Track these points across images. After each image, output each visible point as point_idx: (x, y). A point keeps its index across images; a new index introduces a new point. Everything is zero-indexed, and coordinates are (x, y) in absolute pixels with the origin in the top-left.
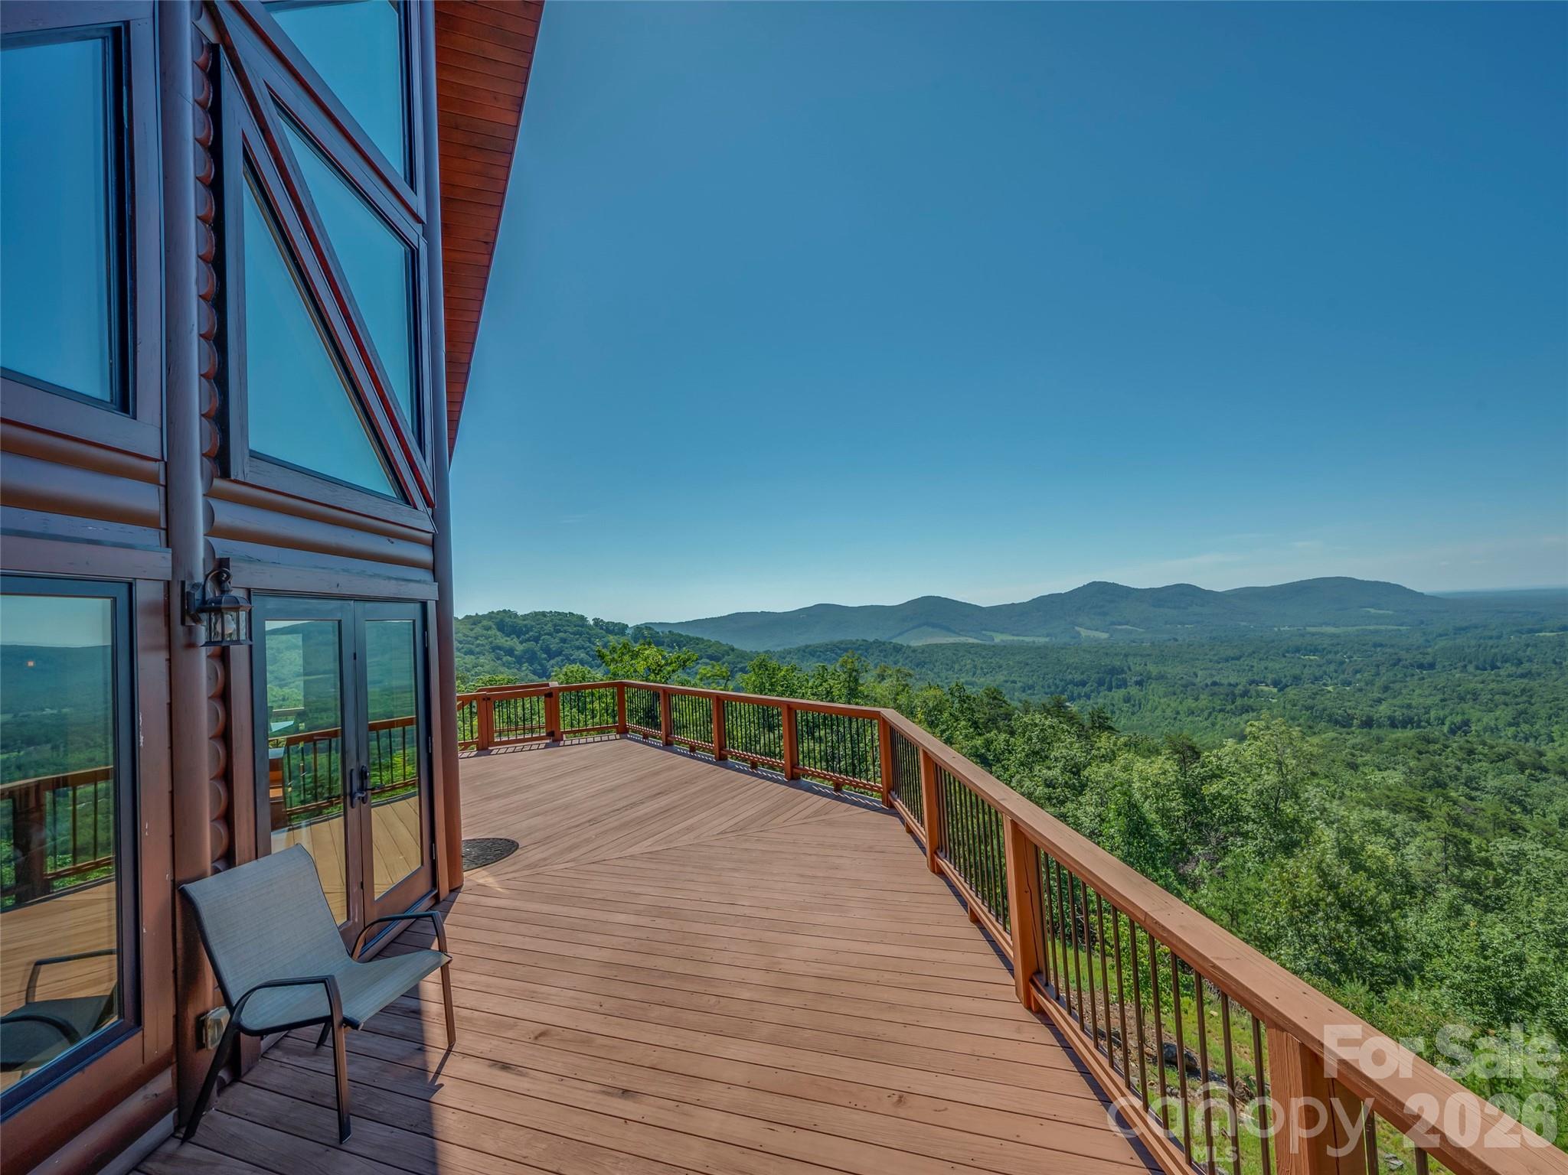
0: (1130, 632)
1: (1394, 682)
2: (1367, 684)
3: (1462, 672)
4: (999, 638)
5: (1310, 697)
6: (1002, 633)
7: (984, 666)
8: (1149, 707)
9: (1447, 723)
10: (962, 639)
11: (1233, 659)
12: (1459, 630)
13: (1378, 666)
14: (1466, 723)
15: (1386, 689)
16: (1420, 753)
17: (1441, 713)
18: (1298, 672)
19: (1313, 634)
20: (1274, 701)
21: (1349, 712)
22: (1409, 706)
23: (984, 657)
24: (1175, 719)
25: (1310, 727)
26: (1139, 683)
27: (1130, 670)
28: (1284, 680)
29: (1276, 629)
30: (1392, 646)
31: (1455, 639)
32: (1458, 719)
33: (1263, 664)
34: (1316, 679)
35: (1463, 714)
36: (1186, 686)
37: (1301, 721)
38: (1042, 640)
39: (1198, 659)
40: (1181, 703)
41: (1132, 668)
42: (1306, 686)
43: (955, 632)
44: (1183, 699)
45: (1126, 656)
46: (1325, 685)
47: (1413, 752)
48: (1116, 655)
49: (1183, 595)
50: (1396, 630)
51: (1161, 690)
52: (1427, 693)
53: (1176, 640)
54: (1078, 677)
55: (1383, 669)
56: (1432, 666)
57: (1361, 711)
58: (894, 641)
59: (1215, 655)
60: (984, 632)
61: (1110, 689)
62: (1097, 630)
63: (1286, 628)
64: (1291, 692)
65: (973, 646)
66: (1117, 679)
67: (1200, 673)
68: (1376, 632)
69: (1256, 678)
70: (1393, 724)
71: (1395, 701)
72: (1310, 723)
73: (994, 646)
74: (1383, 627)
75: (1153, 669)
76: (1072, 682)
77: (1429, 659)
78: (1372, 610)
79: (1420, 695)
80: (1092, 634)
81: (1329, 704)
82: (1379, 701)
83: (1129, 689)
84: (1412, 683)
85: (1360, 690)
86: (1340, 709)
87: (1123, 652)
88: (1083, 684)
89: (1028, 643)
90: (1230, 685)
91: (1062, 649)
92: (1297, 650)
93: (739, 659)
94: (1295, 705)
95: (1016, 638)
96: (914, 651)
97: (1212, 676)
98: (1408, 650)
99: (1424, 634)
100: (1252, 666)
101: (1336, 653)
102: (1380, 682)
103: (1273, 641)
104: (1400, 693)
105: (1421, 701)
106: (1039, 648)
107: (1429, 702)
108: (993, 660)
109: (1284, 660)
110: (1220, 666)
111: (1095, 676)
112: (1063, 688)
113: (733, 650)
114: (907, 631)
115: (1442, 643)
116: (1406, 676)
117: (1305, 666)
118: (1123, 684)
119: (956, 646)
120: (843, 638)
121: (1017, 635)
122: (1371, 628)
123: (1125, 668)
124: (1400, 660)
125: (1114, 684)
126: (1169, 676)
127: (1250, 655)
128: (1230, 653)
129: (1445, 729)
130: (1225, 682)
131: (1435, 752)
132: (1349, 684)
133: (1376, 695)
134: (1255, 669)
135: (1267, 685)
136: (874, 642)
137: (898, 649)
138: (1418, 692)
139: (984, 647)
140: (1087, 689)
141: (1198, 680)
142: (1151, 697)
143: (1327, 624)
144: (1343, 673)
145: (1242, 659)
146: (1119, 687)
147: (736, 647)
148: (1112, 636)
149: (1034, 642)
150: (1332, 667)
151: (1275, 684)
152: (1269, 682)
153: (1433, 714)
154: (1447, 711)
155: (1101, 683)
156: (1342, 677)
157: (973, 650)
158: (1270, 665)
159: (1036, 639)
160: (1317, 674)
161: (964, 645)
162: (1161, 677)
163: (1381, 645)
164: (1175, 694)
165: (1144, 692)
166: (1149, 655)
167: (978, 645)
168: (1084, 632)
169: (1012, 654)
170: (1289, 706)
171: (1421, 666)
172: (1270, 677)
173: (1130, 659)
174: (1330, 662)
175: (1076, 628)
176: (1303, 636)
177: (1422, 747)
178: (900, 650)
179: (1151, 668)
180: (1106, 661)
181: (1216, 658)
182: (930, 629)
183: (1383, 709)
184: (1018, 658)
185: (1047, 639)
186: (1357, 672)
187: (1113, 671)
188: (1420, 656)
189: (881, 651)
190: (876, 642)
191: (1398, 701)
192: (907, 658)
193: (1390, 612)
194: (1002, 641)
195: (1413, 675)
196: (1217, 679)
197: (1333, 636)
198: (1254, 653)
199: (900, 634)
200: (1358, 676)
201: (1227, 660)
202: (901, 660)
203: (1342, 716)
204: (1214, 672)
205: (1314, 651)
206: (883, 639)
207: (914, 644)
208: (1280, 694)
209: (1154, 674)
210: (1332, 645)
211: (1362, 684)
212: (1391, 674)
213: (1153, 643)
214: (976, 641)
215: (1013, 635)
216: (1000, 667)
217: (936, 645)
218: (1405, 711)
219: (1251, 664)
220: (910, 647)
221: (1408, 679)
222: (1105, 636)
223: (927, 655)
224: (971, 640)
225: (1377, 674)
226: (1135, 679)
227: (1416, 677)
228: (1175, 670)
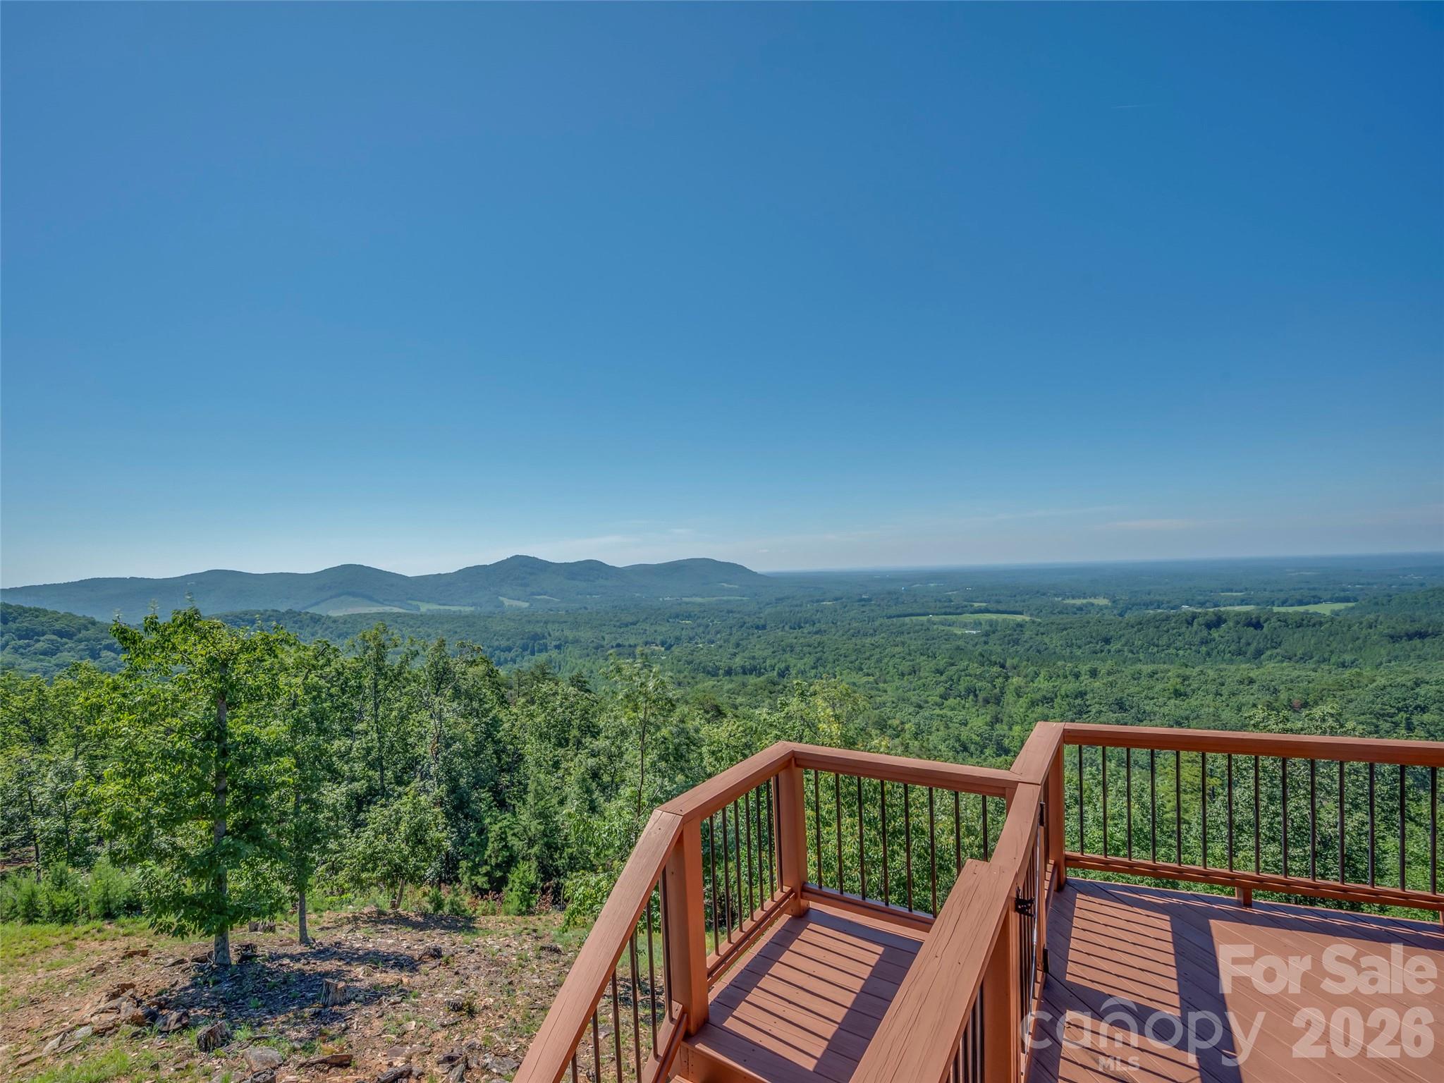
0: (548, 602)
1: (742, 640)
2: (725, 642)
3: (782, 631)
4: (424, 608)
5: (689, 654)
6: (428, 602)
7: (412, 635)
8: (568, 667)
9: (776, 669)
10: (387, 609)
11: (632, 624)
12: (779, 600)
13: (731, 628)
14: (787, 668)
15: (738, 645)
16: (771, 693)
17: (773, 662)
18: (678, 634)
19: (687, 603)
20: (663, 658)
21: (717, 664)
22: (754, 658)
23: (412, 627)
24: (590, 677)
25: (693, 678)
26: (558, 647)
27: (550, 635)
28: (669, 641)
29: (661, 599)
30: (739, 612)
31: (776, 607)
32: (783, 666)
33: (654, 628)
34: (691, 639)
35: (786, 661)
36: (597, 648)
37: (686, 673)
38: (468, 610)
39: (605, 625)
40: (594, 663)
41: (552, 633)
42: (684, 645)
43: (377, 601)
44: (596, 659)
45: (546, 623)
46: (697, 643)
47: (766, 693)
48: (538, 622)
49: (591, 570)
50: (738, 600)
51: (577, 652)
52: (763, 647)
53: (586, 608)
54: (504, 643)
55: (734, 630)
56: (764, 627)
57: (724, 664)
58: (311, 610)
59: (618, 621)
60: (409, 602)
61: (533, 653)
62: (519, 600)
63: (668, 598)
64: (676, 650)
65: (399, 615)
66: (539, 644)
67: (607, 637)
68: (728, 601)
69: (650, 640)
70: (745, 672)
71: (744, 654)
72: (692, 674)
73: (422, 615)
74: (732, 598)
75: (570, 634)
76: (498, 648)
77: (762, 622)
78: (725, 585)
79: (759, 649)
80: (513, 603)
81: (703, 659)
82: (735, 654)
83: (550, 653)
84: (753, 640)
85: (721, 647)
86: (710, 662)
87: (544, 619)
88: (509, 649)
89: (454, 612)
90: (630, 646)
91: (489, 617)
92: (677, 616)
93: (103, 635)
94: (679, 661)
95: (442, 607)
96: (335, 621)
97: (616, 639)
98: (749, 615)
99: (758, 603)
100: (646, 630)
101: (703, 618)
102: (733, 640)
103: (659, 609)
104: (747, 648)
105: (761, 652)
106: (467, 617)
107: (765, 653)
108: (420, 629)
109: (668, 624)
110: (622, 630)
111: (519, 643)
112: (491, 653)
113: (94, 623)
114: (323, 601)
115: (768, 610)
116: (749, 635)
117: (683, 629)
118: (544, 649)
119: (381, 616)
120: (244, 609)
121: (444, 605)
122: (725, 598)
123: (546, 634)
124: (745, 623)
125: (536, 648)
126: (583, 640)
127: (644, 620)
128: (631, 619)
129: (775, 673)
130: (627, 643)
131: (779, 691)
132: (713, 642)
133: (732, 650)
134: (648, 632)
135: (657, 645)
136: (287, 612)
137: (316, 620)
138: (758, 646)
139: (412, 617)
140: (512, 654)
141: (606, 642)
142: (569, 659)
143: (697, 596)
144: (708, 633)
145: (638, 624)
146: (540, 651)
147: (97, 618)
148: (531, 605)
149: (460, 611)
150: (701, 629)
151: (663, 644)
152: (658, 642)
153: (768, 661)
154: (776, 660)
155: (525, 648)
156: (708, 637)
157: (399, 620)
158: (658, 628)
159: (462, 609)
160: (691, 635)
161: (390, 614)
162: (576, 641)
163: (732, 612)
164: (588, 655)
165: (562, 655)
166: (565, 622)
167: (405, 615)
168: (507, 602)
169: (442, 623)
170: (675, 662)
171: (757, 628)
172: (659, 639)
173: (550, 626)
174: (699, 626)
175: (501, 598)
176: (680, 604)
177: (770, 687)
178: (319, 620)
179: (568, 633)
180: (529, 628)
181: (618, 624)
182: (351, 599)
183: (738, 661)
184: (446, 627)
185: (472, 609)
186: (718, 632)
187: (536, 637)
188: (756, 620)
189: (295, 622)
190: (289, 612)
191: (746, 654)
192: (326, 629)
193: (736, 587)
194: (429, 610)
195: (753, 634)
196: (619, 641)
197: (701, 605)
198: (647, 618)
199: (317, 604)
200: (719, 636)
201: (627, 625)
202: (320, 632)
203: (712, 668)
204: (617, 636)
205: (689, 617)
206: (296, 608)
207: (334, 614)
208: (668, 652)
209: (571, 638)
210: (700, 612)
211: (722, 642)
212: (739, 633)
213: (567, 611)
214: (401, 611)
215: (440, 604)
216: (429, 636)
217: (360, 615)
218: (752, 662)
219: (644, 628)
220: (330, 618)
221: (750, 637)
222: (526, 605)
223: (350, 625)
224: (396, 610)
225: (731, 634)
226: (554, 643)
227: (755, 636)
228: (586, 635)
